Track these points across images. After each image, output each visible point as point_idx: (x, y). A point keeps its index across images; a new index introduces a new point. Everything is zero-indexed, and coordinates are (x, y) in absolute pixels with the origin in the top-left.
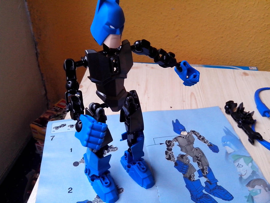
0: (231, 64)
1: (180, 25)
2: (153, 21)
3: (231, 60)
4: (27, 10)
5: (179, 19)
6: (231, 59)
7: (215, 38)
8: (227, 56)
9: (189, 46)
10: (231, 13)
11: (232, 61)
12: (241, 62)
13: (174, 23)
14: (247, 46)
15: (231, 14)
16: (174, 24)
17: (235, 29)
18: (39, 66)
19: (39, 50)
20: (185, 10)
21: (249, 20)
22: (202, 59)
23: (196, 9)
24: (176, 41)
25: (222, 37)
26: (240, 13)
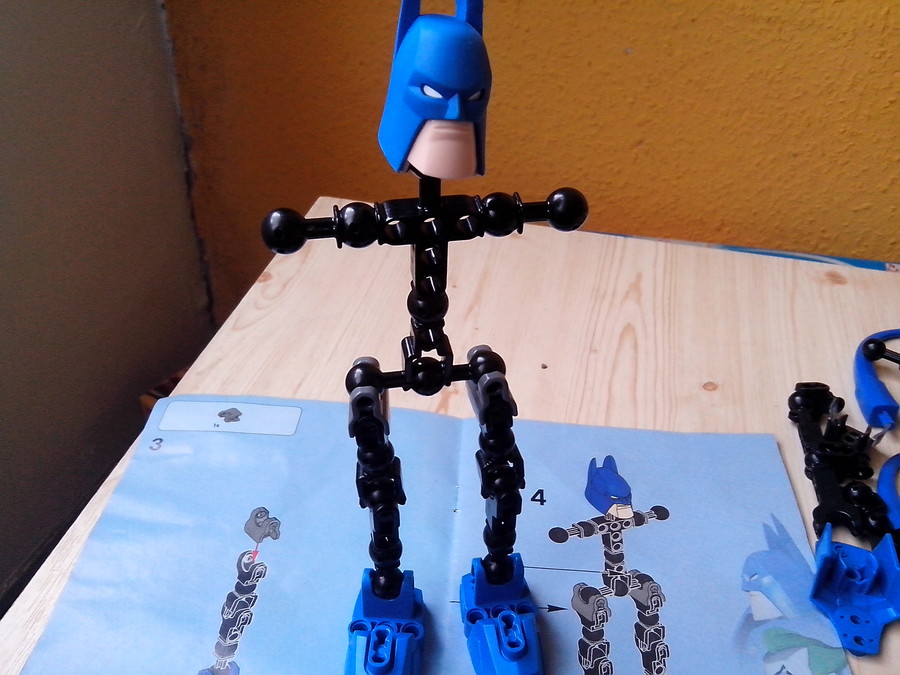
0: (824, 249)
1: (652, 107)
2: (562, 88)
3: (826, 236)
4: (167, 36)
5: (648, 87)
6: (823, 231)
7: (772, 157)
8: (811, 222)
9: (679, 178)
10: (827, 75)
11: (828, 239)
12: (859, 245)
13: (631, 100)
14: (884, 192)
15: (827, 78)
16: (633, 103)
17: (842, 130)
18: (193, 217)
19: (194, 164)
20: (669, 55)
21: (892, 102)
22: (723, 225)
23: (707, 53)
24: (636, 158)
25: (795, 155)
26: (860, 77)
